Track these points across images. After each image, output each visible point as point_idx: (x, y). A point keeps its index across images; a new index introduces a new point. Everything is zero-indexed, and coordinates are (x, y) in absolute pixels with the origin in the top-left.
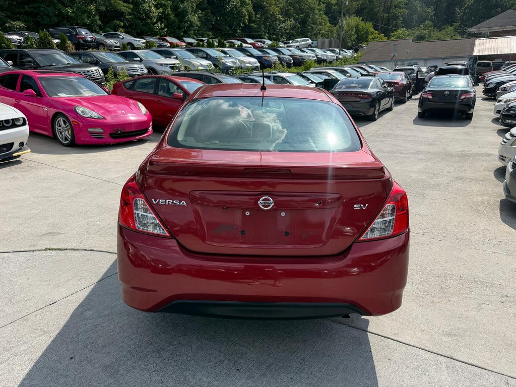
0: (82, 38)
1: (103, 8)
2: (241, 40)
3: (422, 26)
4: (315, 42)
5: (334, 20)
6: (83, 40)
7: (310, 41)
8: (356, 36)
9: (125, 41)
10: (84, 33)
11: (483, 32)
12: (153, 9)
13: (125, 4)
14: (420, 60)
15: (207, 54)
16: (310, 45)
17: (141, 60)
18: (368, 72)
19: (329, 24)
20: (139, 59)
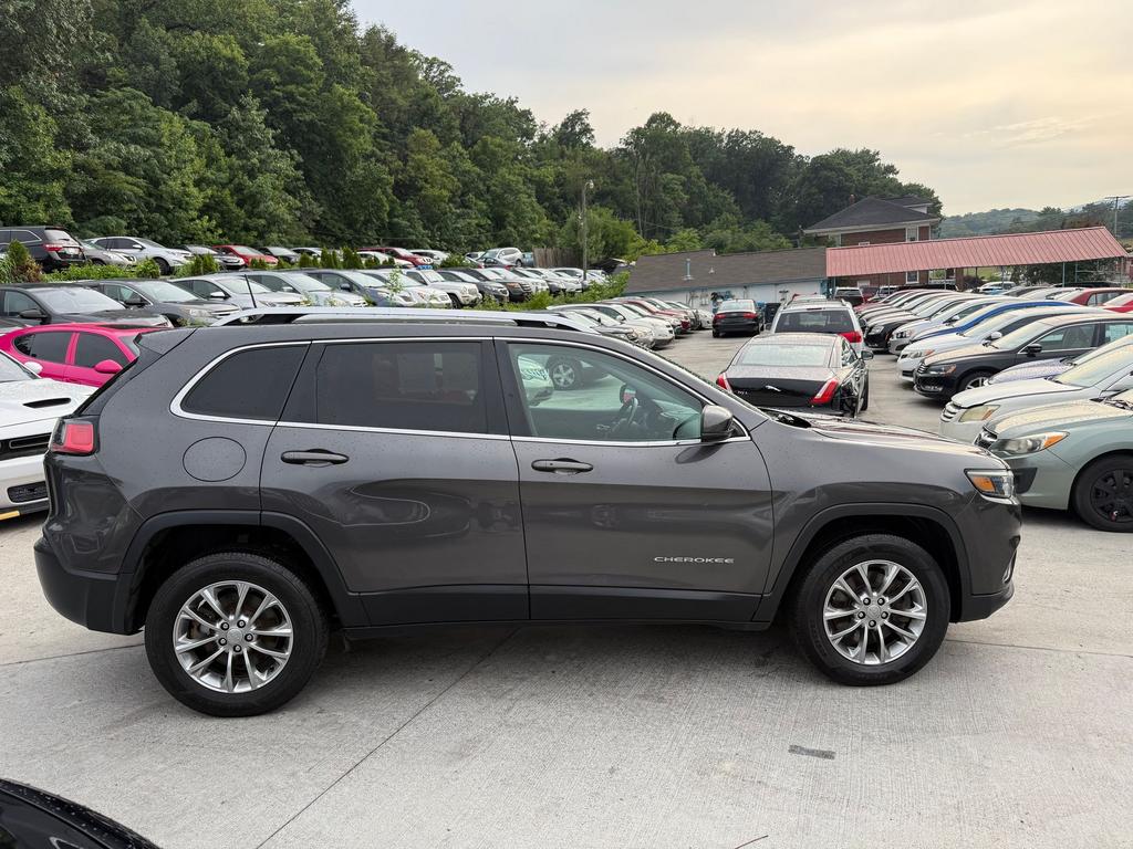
0: (57, 250)
1: (80, 188)
2: (387, 252)
3: (716, 223)
4: (528, 255)
5: (556, 214)
6: (61, 255)
7: (519, 254)
8: (604, 243)
9: (151, 255)
10: (59, 238)
11: (830, 234)
12: (194, 190)
13: (130, 179)
14: (736, 287)
15: (351, 283)
16: (519, 260)
17: (227, 297)
18: (650, 311)
19: (545, 221)
20: (222, 294)
